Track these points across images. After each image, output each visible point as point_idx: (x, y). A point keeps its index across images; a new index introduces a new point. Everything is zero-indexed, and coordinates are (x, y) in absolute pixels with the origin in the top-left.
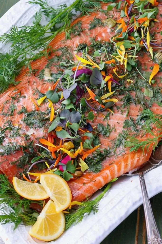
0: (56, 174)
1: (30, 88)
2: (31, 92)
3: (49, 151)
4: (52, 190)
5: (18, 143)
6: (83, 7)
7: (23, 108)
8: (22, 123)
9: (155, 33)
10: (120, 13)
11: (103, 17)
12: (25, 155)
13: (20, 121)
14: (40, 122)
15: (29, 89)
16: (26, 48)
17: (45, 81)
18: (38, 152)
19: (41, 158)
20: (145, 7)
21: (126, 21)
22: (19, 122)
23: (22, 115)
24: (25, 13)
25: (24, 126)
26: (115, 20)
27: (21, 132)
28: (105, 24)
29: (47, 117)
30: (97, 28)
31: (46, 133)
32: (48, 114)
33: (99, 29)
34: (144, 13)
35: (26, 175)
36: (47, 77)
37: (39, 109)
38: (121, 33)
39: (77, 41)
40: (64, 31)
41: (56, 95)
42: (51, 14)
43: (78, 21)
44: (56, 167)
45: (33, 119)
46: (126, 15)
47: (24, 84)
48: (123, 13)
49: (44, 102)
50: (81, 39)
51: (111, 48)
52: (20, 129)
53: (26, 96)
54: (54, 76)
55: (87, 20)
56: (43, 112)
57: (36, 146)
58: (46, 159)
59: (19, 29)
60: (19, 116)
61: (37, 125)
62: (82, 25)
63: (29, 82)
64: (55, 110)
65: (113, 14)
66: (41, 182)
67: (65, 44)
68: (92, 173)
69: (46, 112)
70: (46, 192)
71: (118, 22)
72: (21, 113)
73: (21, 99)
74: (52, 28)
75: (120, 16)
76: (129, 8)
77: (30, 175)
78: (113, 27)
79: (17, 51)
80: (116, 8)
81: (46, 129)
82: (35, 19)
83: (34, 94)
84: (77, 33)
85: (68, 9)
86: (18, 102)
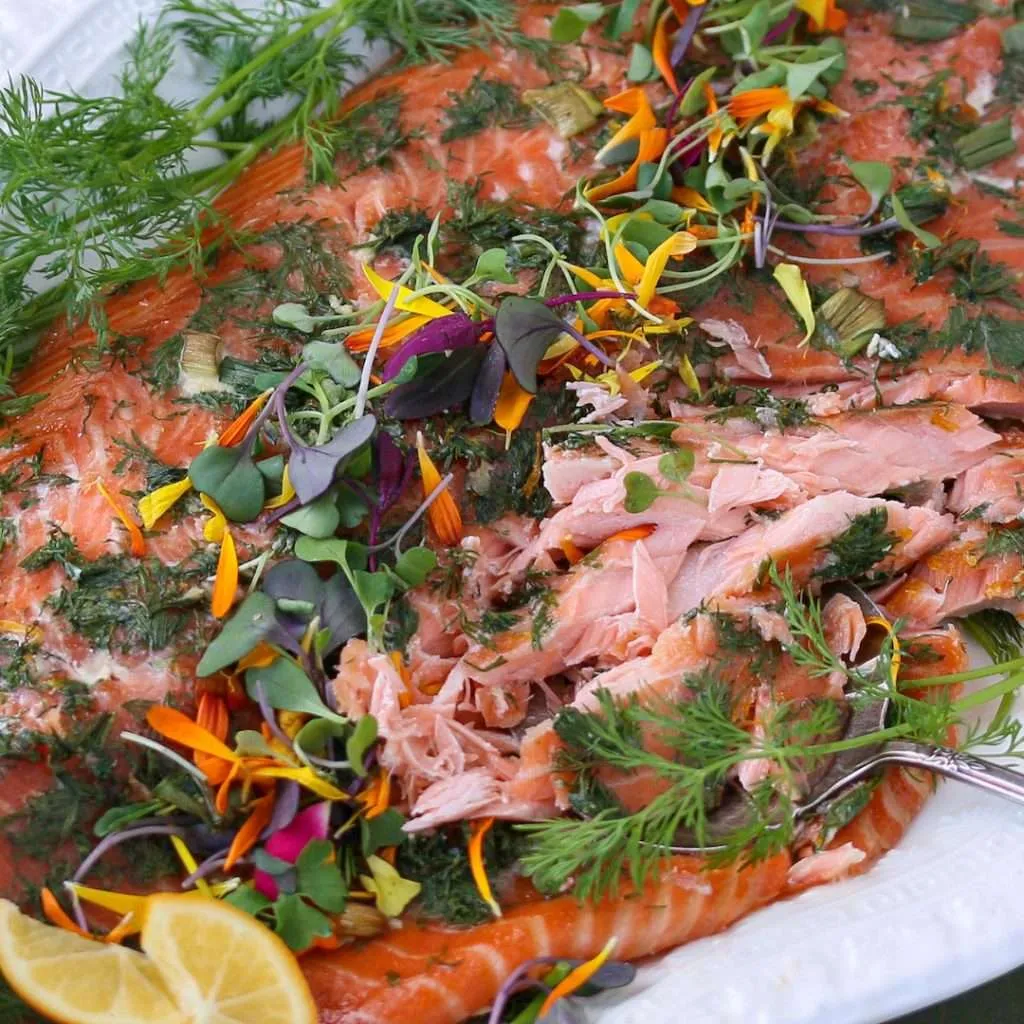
0: (236, 905)
1: (97, 434)
2: (99, 456)
3: (199, 775)
4: (213, 993)
5: (22, 718)
6: (408, 19)
7: (54, 538)
8: (46, 618)
9: (824, 178)
10: (622, 59)
11: (522, 77)
12: (61, 785)
13: (36, 607)
14: (152, 617)
15: (90, 443)
16: (82, 217)
17: (186, 401)
18: (133, 781)
19: (151, 815)
20: (772, 36)
21: (660, 106)
22: (27, 612)
23: (50, 575)
24: (75, 28)
25: (60, 637)
26: (599, 93)
27: (39, 665)
28: (536, 113)
29: (194, 593)
30: (487, 133)
31: (184, 679)
32: (198, 576)
33: (500, 140)
34: (763, 67)
35: (64, 900)
36: (197, 379)
37: (146, 547)
38: (632, 169)
39: (376, 196)
40: (300, 142)
41: (247, 475)
42: (225, 43)
43: (381, 95)
44: (235, 871)
45: (112, 602)
46: (662, 69)
47: (59, 411)
48: (640, 62)
49: (177, 511)
50: (398, 187)
51: (571, 244)
52: (36, 649)
53: (73, 475)
54: (240, 374)
55: (435, 88)
56: (170, 564)
57: (129, 744)
58: (184, 820)
59: (48, 112)
60: (28, 580)
61: (137, 630)
62: (402, 110)
63: (92, 399)
64: (241, 560)
65: (585, 65)
66: (146, 943)
67: (303, 209)
68: (435, 923)
69: (189, 567)
70: (172, 998)
71: (610, 109)
72: (43, 564)
73: (43, 491)
74: (228, 121)
75: (625, 75)
76: (677, 34)
77: (83, 902)
78: (581, 134)
79: (26, 229)
80: (601, 30)
81: (188, 658)
82: (132, 66)
83: (117, 468)
84: (372, 153)
85: (322, 21)
86: (23, 506)
